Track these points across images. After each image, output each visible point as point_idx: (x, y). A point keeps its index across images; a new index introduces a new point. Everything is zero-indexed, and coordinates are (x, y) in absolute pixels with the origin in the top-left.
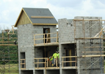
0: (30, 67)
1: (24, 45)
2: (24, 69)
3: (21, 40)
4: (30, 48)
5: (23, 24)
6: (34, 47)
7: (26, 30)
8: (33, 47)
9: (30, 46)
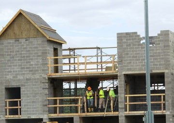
0: (33, 114)
1: (16, 74)
2: (17, 116)
3: (11, 66)
4: (35, 79)
5: (18, 37)
6: (47, 79)
7: (26, 48)
8: (44, 78)
9: (37, 76)
